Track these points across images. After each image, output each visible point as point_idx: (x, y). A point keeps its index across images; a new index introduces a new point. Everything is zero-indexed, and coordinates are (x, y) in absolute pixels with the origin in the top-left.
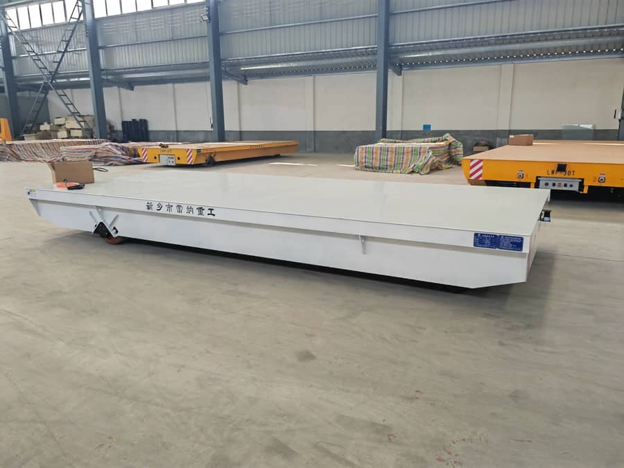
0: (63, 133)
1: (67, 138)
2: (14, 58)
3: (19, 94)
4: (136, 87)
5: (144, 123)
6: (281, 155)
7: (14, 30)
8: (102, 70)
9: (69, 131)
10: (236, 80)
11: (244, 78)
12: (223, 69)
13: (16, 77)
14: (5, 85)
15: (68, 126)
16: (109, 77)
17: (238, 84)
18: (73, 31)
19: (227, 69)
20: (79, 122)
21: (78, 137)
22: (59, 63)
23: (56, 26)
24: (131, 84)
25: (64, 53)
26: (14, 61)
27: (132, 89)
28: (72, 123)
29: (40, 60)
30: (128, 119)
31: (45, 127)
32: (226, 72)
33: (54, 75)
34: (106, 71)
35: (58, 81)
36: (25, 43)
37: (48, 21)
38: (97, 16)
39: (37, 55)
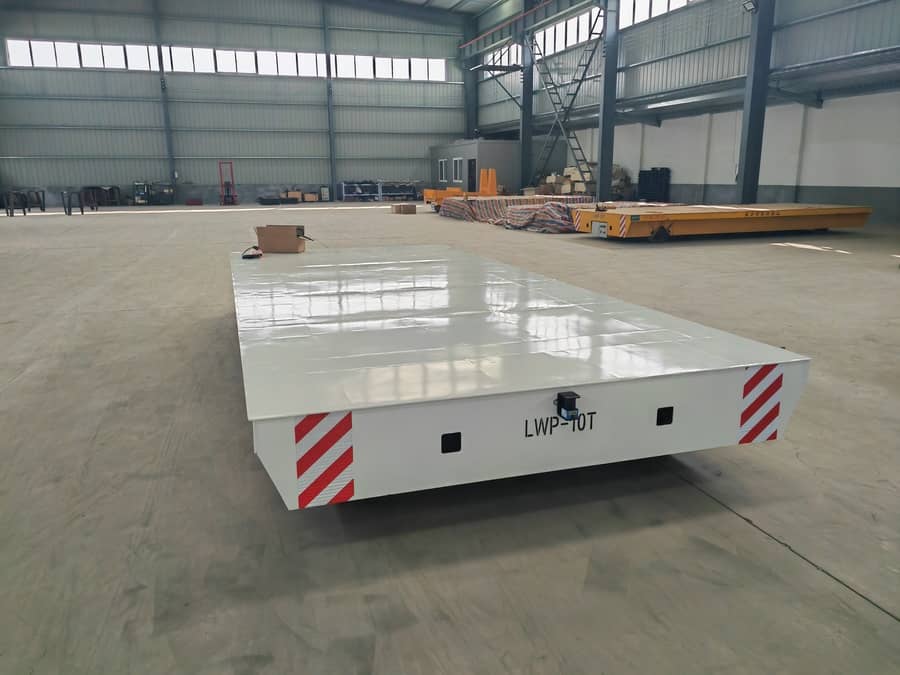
0: (567, 188)
1: (570, 194)
2: (536, 92)
3: (534, 138)
4: (664, 122)
5: (665, 173)
6: (831, 229)
7: (538, 57)
8: (618, 101)
9: (573, 184)
10: (799, 102)
11: (816, 98)
12: (772, 84)
13: (535, 116)
14: (521, 127)
15: (572, 179)
16: (626, 111)
17: (806, 108)
18: (594, 51)
19: (781, 85)
20: (582, 173)
21: (580, 193)
22: (575, 95)
23: (578, 47)
24: (657, 118)
25: (581, 82)
26: (534, 98)
27: (659, 125)
28: (576, 176)
29: (557, 93)
30: (647, 167)
31: (551, 179)
32: (778, 89)
33: (569, 111)
34: (624, 102)
35: (572, 119)
36: (545, 73)
37: (572, 42)
38: (622, 26)
39: (556, 87)
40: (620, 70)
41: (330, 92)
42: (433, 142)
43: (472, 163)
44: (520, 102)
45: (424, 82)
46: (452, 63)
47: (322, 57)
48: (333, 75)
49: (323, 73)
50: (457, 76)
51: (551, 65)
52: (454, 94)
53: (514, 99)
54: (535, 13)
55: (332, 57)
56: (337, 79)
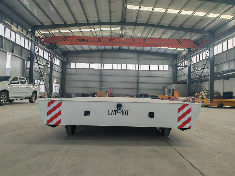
0: (201, 96)
2: (192, 72)
3: (191, 84)
5: (231, 93)
7: (192, 63)
13: (191, 78)
14: (187, 81)
15: (202, 94)
16: (217, 76)
18: (207, 61)
22: (202, 72)
23: (203, 60)
25: (203, 69)
26: (191, 74)
27: (228, 80)
29: (197, 72)
30: (225, 92)
31: (196, 94)
33: (201, 77)
34: (216, 73)
35: (202, 79)
36: (194, 67)
37: (201, 59)
38: (215, 54)
39: (197, 71)
40: (215, 65)
41: (138, 73)
42: (164, 85)
43: (173, 90)
44: (187, 75)
45: (162, 71)
46: (170, 66)
47: (137, 65)
48: (139, 69)
49: (137, 69)
50: (171, 69)
51: (196, 65)
52: (170, 73)
53: (186, 74)
54: (191, 53)
55: (139, 65)
56: (140, 70)
